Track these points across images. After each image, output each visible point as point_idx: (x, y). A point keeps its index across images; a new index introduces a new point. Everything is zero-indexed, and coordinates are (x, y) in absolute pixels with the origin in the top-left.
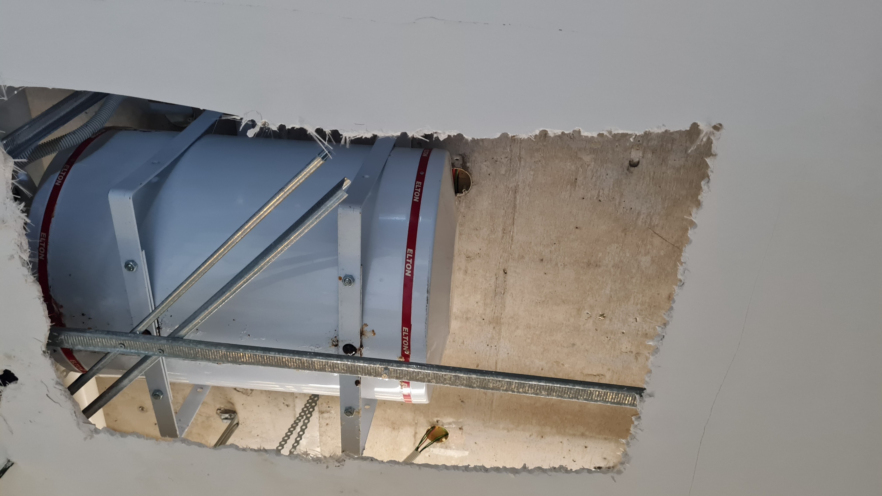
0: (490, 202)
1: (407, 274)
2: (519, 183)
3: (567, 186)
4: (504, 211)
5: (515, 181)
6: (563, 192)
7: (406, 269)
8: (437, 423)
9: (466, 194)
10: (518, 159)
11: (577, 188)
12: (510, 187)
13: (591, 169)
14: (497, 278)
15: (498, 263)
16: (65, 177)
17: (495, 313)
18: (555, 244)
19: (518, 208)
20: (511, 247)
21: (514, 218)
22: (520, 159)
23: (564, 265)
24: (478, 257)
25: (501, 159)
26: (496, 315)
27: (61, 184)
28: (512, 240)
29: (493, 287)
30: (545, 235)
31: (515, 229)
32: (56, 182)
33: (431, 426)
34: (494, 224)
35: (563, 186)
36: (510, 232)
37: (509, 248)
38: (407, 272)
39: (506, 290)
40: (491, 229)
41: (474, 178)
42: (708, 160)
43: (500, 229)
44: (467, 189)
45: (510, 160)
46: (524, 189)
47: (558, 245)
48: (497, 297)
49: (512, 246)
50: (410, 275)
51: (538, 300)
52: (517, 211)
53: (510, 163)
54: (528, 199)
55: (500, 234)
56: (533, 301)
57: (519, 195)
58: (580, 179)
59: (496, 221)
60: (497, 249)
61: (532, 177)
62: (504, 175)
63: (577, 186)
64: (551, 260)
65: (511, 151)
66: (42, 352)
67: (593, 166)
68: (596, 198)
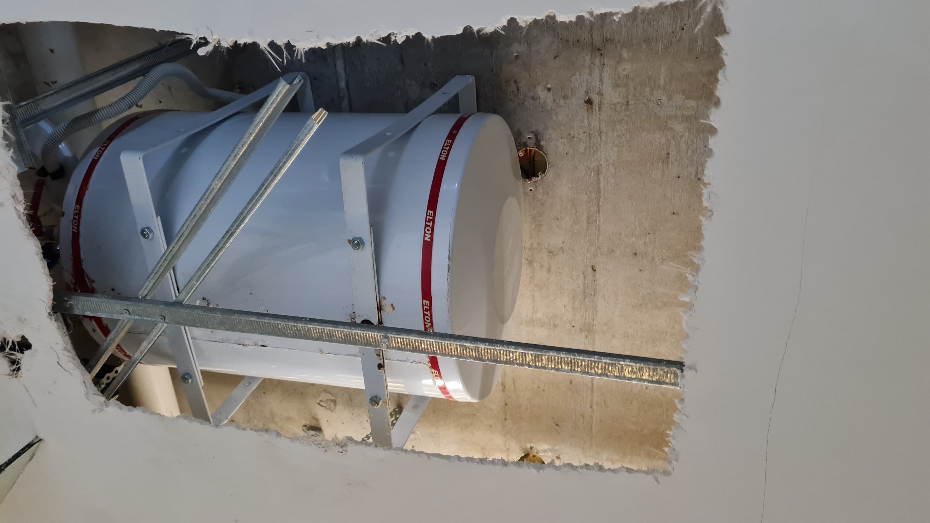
0: (570, 186)
1: (426, 239)
2: (602, 162)
3: (657, 165)
4: (587, 196)
5: (597, 160)
6: (653, 171)
7: (425, 232)
8: (531, 450)
9: (542, 178)
10: (599, 133)
11: (670, 165)
12: (592, 168)
13: (685, 141)
14: (585, 277)
15: (585, 259)
16: (103, 151)
17: (585, 319)
18: (649, 234)
19: (602, 192)
20: (598, 239)
21: (599, 204)
22: (600, 133)
23: (662, 260)
24: (561, 251)
25: (579, 134)
26: (587, 321)
27: (99, 158)
28: (599, 231)
29: (581, 287)
30: (637, 224)
31: (602, 218)
32: (95, 156)
33: (524, 453)
34: (576, 212)
35: (653, 164)
36: (596, 221)
37: (597, 240)
38: (426, 236)
39: (596, 291)
40: (574, 219)
41: (551, 158)
42: (720, 40)
43: (584, 218)
44: (544, 173)
45: (589, 135)
46: (607, 169)
47: (652, 235)
48: (587, 300)
49: (600, 238)
50: (429, 240)
51: (634, 303)
52: (602, 195)
53: (590, 139)
54: (613, 181)
55: (585, 224)
56: (629, 304)
57: (603, 176)
58: (673, 153)
59: (579, 208)
60: (582, 242)
61: (616, 154)
62: (584, 154)
63: (671, 163)
64: (646, 253)
65: (589, 124)
66: (47, 314)
67: (687, 138)
68: (694, 176)
